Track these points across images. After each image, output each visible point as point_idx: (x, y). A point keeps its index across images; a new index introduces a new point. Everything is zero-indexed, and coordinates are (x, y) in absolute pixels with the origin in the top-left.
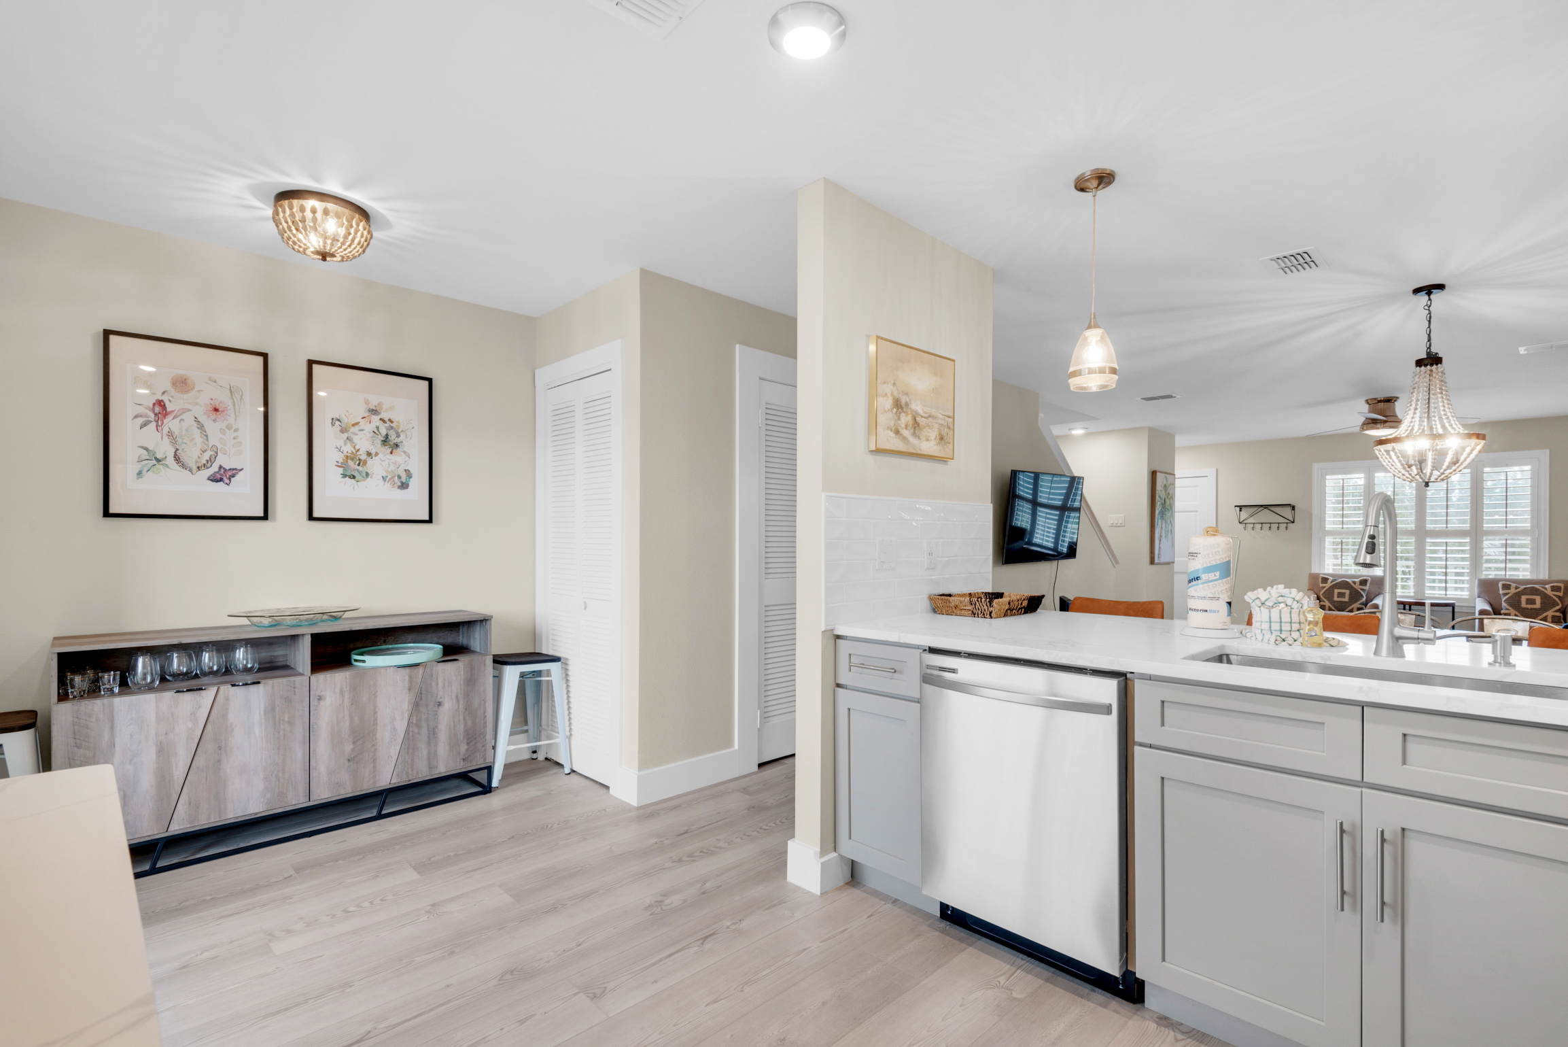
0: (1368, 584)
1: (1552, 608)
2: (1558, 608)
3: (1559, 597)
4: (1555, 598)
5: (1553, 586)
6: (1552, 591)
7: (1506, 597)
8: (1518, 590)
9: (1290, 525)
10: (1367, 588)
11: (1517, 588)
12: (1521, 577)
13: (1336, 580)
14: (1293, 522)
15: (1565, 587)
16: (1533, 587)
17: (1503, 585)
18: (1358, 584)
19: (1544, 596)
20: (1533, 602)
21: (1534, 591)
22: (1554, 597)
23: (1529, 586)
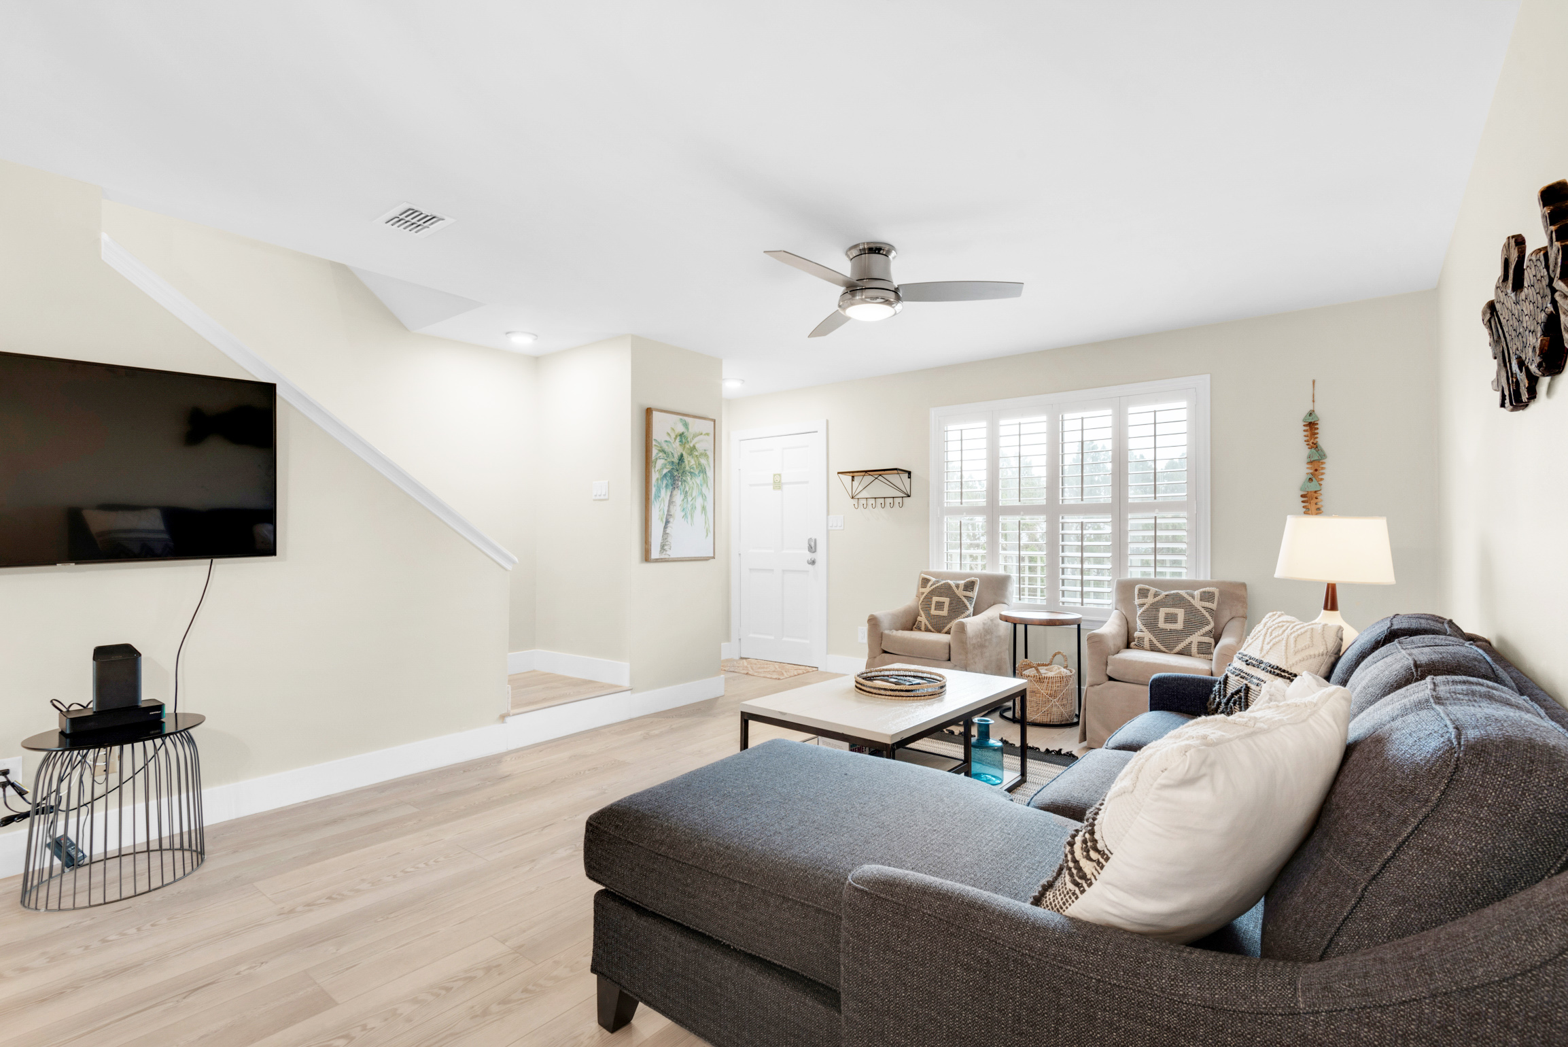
0: (977, 588)
1: (1199, 628)
2: (1207, 628)
3: (1210, 610)
4: (1207, 615)
5: (1204, 592)
6: (1201, 600)
7: (1143, 609)
8: (1157, 599)
9: (906, 500)
10: (974, 594)
11: (1156, 595)
12: (1168, 577)
13: (938, 582)
14: (909, 496)
15: (1221, 593)
16: (1178, 593)
17: (1140, 590)
18: (962, 587)
19: (1191, 610)
20: (1171, 618)
21: (1178, 601)
22: (1202, 610)
23: (1172, 592)
